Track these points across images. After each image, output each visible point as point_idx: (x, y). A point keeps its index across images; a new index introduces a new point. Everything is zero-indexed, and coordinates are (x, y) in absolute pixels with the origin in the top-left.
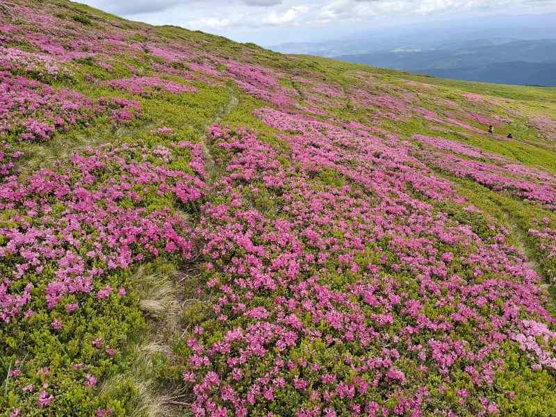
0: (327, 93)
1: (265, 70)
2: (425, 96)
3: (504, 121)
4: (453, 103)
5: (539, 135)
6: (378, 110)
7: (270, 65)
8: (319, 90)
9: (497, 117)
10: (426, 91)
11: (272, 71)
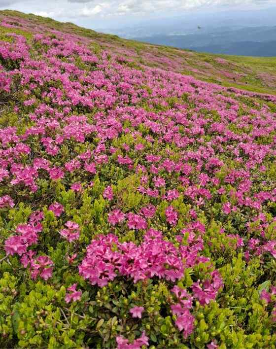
0: (125, 53)
1: (81, 38)
2: (191, 59)
3: (241, 76)
4: (209, 64)
5: (263, 84)
6: (160, 65)
7: (84, 35)
8: (120, 51)
9: (237, 73)
10: (191, 57)
11: (86, 38)
